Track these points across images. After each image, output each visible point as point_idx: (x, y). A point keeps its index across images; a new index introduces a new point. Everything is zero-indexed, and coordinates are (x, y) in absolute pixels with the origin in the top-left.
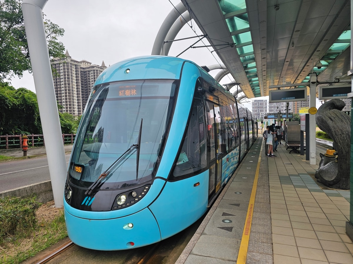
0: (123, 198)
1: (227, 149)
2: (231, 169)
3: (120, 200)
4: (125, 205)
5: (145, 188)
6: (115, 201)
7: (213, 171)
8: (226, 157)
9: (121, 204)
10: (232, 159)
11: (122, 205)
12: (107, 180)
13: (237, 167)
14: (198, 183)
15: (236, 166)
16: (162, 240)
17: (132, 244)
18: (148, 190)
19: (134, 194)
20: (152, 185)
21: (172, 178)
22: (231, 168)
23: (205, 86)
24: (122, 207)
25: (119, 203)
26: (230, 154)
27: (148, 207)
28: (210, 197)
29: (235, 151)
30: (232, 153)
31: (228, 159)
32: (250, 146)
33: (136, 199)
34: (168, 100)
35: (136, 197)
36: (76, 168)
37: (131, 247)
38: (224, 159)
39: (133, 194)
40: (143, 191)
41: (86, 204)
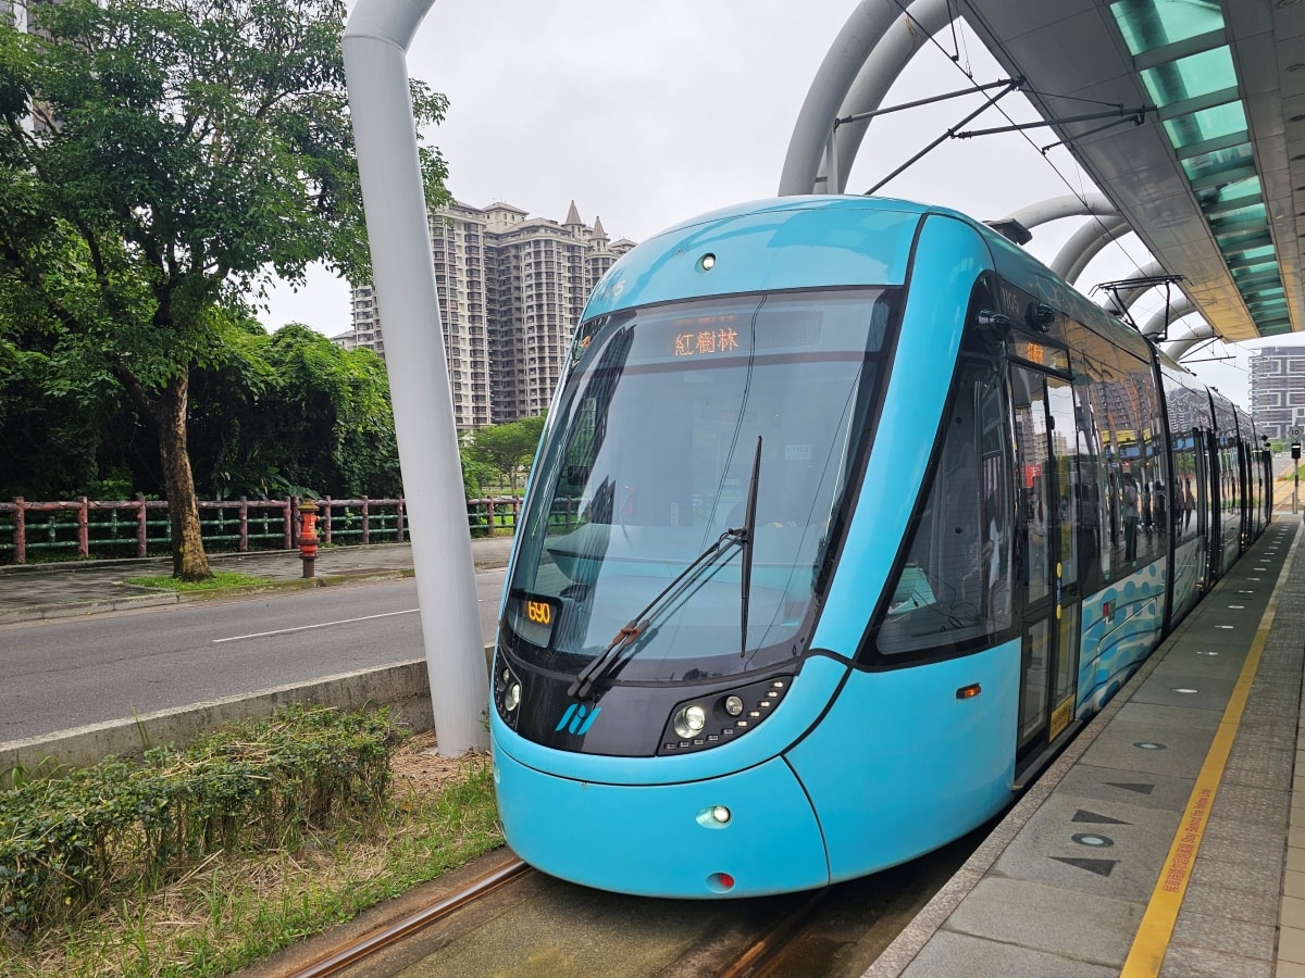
0: (696, 716)
1: (1106, 565)
2: (1126, 653)
3: (684, 721)
4: (702, 743)
5: (773, 689)
6: (669, 726)
7: (1040, 649)
8: (1100, 596)
9: (688, 736)
10: (1130, 609)
11: (692, 739)
12: (639, 650)
13: (1155, 646)
14: (976, 687)
15: (1148, 640)
16: (831, 882)
17: (726, 880)
18: (783, 694)
19: (734, 704)
20: (796, 678)
21: (871, 656)
22: (1121, 647)
23: (1012, 305)
24: (692, 746)
25: (681, 732)
26: (1119, 586)
27: (782, 754)
28: (1025, 753)
29: (1149, 577)
30: (1131, 584)
31: (1108, 609)
32: (1226, 560)
33: (740, 724)
34: (858, 365)
35: (739, 717)
36: (531, 608)
37: (719, 891)
38: (1091, 604)
39: (730, 703)
40: (766, 698)
41: (572, 729)
